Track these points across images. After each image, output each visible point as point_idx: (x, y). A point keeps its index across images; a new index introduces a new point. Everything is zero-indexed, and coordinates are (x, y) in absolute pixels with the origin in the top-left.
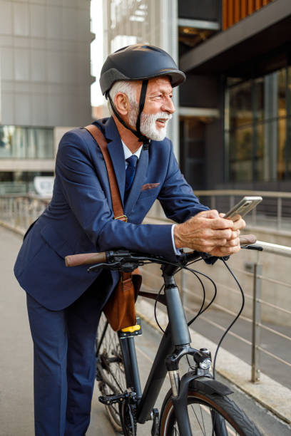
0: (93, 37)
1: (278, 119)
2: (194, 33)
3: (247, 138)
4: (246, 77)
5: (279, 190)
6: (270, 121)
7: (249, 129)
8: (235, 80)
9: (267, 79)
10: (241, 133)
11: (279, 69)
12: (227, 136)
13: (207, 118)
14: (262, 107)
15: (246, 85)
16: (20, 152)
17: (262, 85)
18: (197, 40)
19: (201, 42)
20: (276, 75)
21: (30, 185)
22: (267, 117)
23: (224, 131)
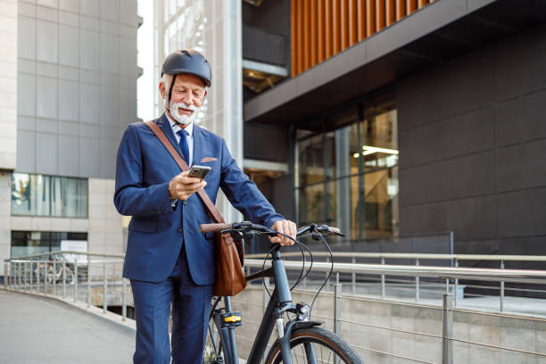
0: (140, 73)
1: (350, 176)
2: (260, 77)
3: (319, 197)
4: (317, 130)
5: (353, 251)
6: (342, 178)
7: (319, 188)
8: (306, 133)
9: (338, 133)
10: (314, 189)
11: (350, 123)
12: (297, 192)
13: (275, 173)
14: (334, 164)
15: (317, 139)
17: (333, 139)
18: (263, 85)
19: (267, 88)
20: (348, 130)
22: (338, 174)
23: (294, 189)
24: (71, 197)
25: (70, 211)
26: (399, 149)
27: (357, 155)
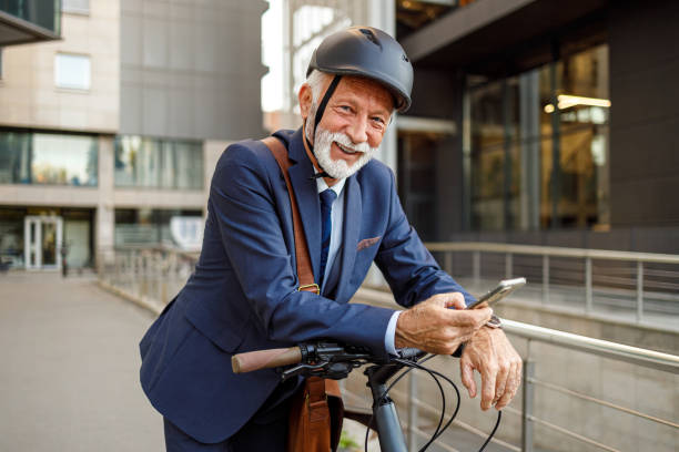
0: (265, 7)
1: (541, 138)
2: (417, 8)
3: (496, 165)
4: (494, 75)
5: (544, 243)
6: (530, 141)
7: (499, 153)
8: (477, 80)
9: (523, 81)
10: (487, 158)
11: (540, 66)
12: (467, 162)
13: (437, 134)
14: (517, 120)
15: (494, 88)
16: (149, 178)
17: (517, 88)
18: (422, 18)
19: (427, 22)
20: (536, 76)
21: (164, 230)
22: (524, 134)
23: (461, 154)
25: (183, 182)
26: (611, 98)
27: (549, 109)
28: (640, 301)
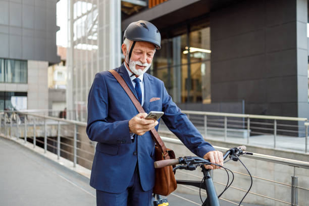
1: (181, 65)
2: (130, 6)
6: (176, 66)
9: (174, 40)
10: (160, 72)
11: (181, 34)
12: (152, 73)
14: (171, 56)
17: (171, 43)
18: (132, 11)
19: (135, 13)
20: (180, 38)
24: (17, 70)
25: (17, 79)
26: (211, 50)
27: (186, 52)
28: (226, 133)
